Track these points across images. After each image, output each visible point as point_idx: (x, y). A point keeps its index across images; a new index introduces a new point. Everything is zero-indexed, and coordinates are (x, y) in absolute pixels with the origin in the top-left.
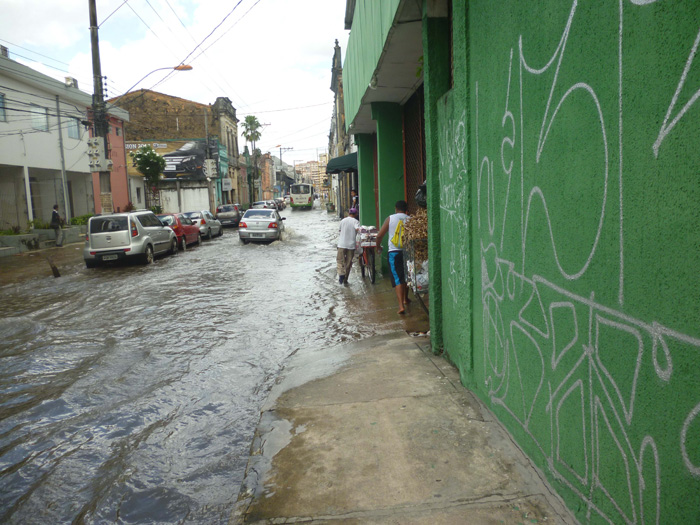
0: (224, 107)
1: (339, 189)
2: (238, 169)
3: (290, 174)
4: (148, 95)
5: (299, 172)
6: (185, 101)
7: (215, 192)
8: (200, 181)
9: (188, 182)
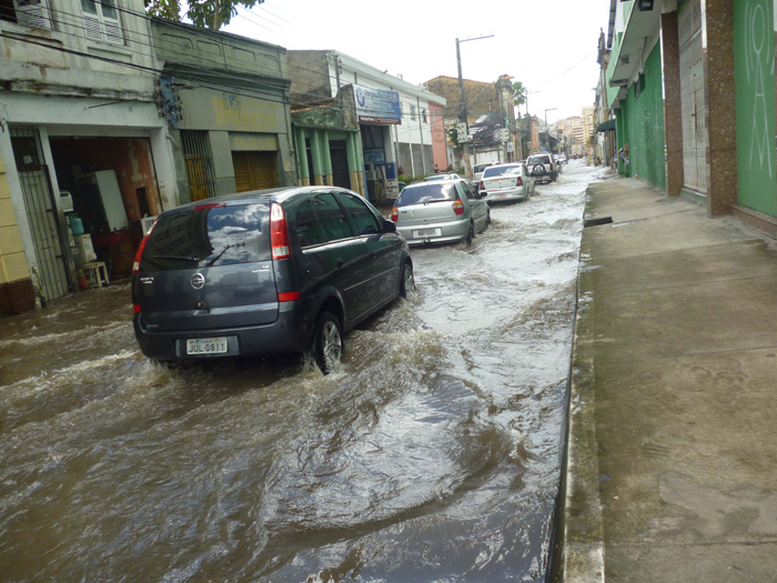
0: (504, 83)
1: (605, 144)
2: (515, 133)
3: (554, 134)
4: (444, 80)
5: (561, 131)
6: (473, 82)
7: (501, 153)
8: (491, 146)
9: (481, 147)
